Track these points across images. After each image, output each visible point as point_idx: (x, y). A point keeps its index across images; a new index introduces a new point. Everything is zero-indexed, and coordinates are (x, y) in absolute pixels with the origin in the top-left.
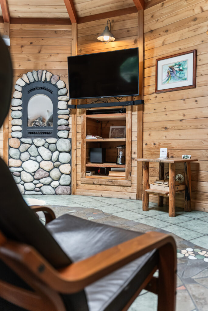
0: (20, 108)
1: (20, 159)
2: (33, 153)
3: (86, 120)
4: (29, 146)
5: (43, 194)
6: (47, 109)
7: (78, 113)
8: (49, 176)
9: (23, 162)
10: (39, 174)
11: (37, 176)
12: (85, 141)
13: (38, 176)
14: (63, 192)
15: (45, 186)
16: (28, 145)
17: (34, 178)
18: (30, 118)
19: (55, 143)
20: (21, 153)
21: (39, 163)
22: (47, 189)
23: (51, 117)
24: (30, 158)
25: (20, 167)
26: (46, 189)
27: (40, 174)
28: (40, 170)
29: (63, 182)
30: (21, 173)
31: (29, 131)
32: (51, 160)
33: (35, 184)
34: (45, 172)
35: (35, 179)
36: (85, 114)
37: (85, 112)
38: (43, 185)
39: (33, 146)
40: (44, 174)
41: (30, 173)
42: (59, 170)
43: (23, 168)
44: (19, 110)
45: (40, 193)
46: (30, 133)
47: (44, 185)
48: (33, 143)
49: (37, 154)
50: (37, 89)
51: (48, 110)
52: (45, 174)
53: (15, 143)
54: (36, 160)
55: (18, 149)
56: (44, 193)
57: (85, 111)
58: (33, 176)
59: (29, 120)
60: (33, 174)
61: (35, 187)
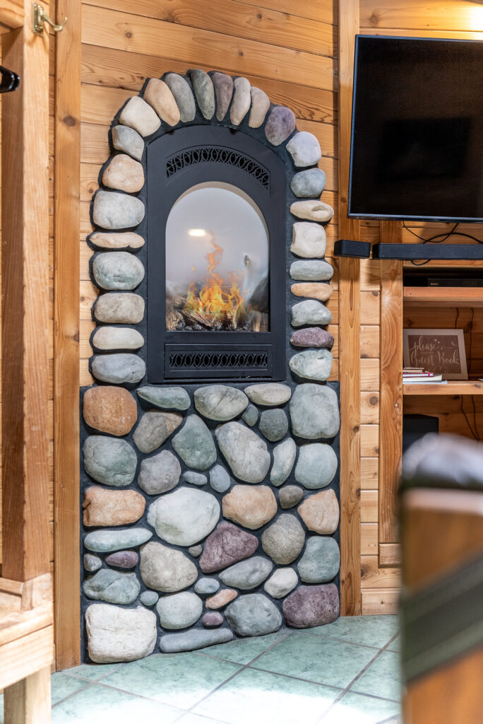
0: (136, 241)
1: (136, 485)
2: (198, 453)
3: (401, 307)
4: (175, 419)
5: (238, 635)
6: (245, 254)
7: (363, 276)
8: (260, 551)
9: (151, 498)
10: (223, 548)
11: (214, 556)
12: (401, 393)
13: (217, 559)
14: (322, 614)
15: (243, 598)
16: (172, 416)
17: (199, 568)
18: (175, 288)
19: (285, 406)
20: (142, 456)
21: (220, 496)
22: (255, 612)
23: (258, 288)
24: (181, 477)
25: (142, 522)
26: (251, 611)
27: (227, 548)
28: (227, 529)
29: (320, 568)
30: (144, 551)
31: (175, 354)
32: (267, 481)
33: (204, 597)
34: (244, 534)
35: (203, 573)
36: (398, 285)
37: (401, 276)
38: (235, 593)
39: (193, 421)
40: (241, 545)
41: (185, 549)
42: (300, 519)
43: (152, 529)
44: (129, 250)
45: (226, 633)
46: (178, 361)
47: (242, 592)
48: (193, 410)
49: (213, 457)
50: (205, 156)
51: (246, 259)
52: (246, 543)
53: (118, 413)
54: (207, 487)
55: (128, 437)
56: (245, 628)
57: (401, 271)
58: (195, 559)
59: (170, 298)
60: (197, 550)
61: (205, 609)
